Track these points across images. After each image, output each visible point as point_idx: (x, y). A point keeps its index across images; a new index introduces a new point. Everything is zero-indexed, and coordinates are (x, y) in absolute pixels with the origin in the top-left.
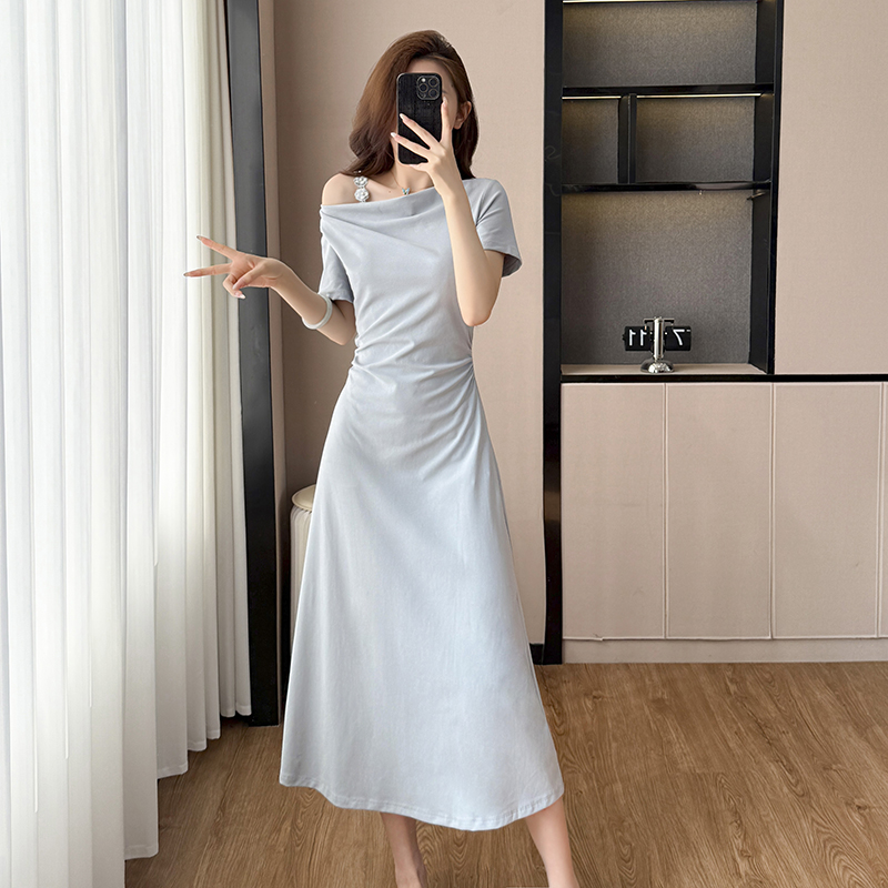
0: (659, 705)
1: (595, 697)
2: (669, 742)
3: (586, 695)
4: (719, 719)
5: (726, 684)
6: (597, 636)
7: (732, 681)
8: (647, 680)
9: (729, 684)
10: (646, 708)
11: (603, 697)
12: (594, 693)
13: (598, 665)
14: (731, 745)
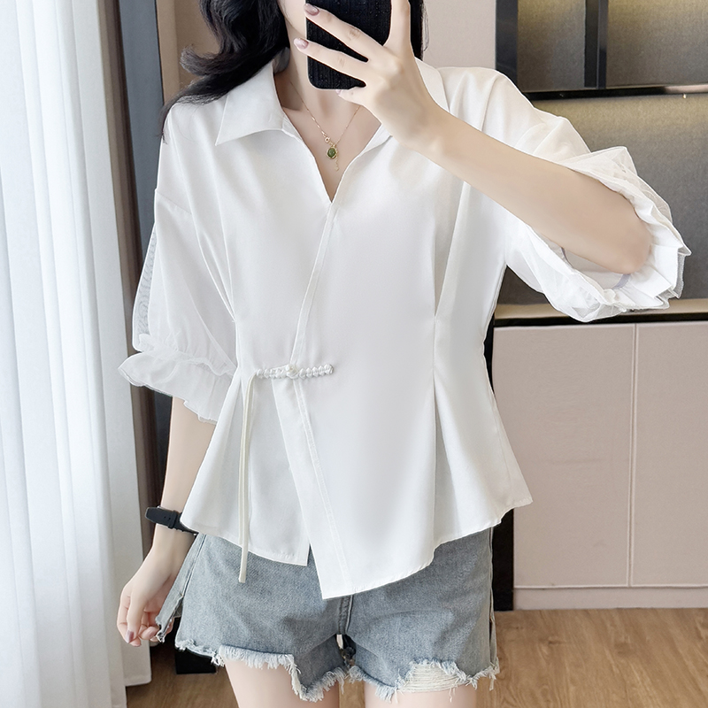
0: (622, 650)
1: (550, 642)
2: (633, 685)
3: (541, 640)
4: (690, 663)
5: (696, 628)
6: (553, 585)
7: (703, 625)
8: (608, 625)
9: (700, 629)
10: (607, 652)
11: (560, 643)
12: (550, 639)
13: (555, 612)
14: (702, 688)
